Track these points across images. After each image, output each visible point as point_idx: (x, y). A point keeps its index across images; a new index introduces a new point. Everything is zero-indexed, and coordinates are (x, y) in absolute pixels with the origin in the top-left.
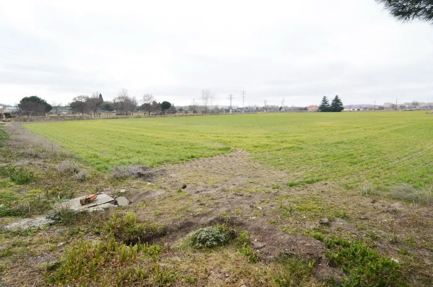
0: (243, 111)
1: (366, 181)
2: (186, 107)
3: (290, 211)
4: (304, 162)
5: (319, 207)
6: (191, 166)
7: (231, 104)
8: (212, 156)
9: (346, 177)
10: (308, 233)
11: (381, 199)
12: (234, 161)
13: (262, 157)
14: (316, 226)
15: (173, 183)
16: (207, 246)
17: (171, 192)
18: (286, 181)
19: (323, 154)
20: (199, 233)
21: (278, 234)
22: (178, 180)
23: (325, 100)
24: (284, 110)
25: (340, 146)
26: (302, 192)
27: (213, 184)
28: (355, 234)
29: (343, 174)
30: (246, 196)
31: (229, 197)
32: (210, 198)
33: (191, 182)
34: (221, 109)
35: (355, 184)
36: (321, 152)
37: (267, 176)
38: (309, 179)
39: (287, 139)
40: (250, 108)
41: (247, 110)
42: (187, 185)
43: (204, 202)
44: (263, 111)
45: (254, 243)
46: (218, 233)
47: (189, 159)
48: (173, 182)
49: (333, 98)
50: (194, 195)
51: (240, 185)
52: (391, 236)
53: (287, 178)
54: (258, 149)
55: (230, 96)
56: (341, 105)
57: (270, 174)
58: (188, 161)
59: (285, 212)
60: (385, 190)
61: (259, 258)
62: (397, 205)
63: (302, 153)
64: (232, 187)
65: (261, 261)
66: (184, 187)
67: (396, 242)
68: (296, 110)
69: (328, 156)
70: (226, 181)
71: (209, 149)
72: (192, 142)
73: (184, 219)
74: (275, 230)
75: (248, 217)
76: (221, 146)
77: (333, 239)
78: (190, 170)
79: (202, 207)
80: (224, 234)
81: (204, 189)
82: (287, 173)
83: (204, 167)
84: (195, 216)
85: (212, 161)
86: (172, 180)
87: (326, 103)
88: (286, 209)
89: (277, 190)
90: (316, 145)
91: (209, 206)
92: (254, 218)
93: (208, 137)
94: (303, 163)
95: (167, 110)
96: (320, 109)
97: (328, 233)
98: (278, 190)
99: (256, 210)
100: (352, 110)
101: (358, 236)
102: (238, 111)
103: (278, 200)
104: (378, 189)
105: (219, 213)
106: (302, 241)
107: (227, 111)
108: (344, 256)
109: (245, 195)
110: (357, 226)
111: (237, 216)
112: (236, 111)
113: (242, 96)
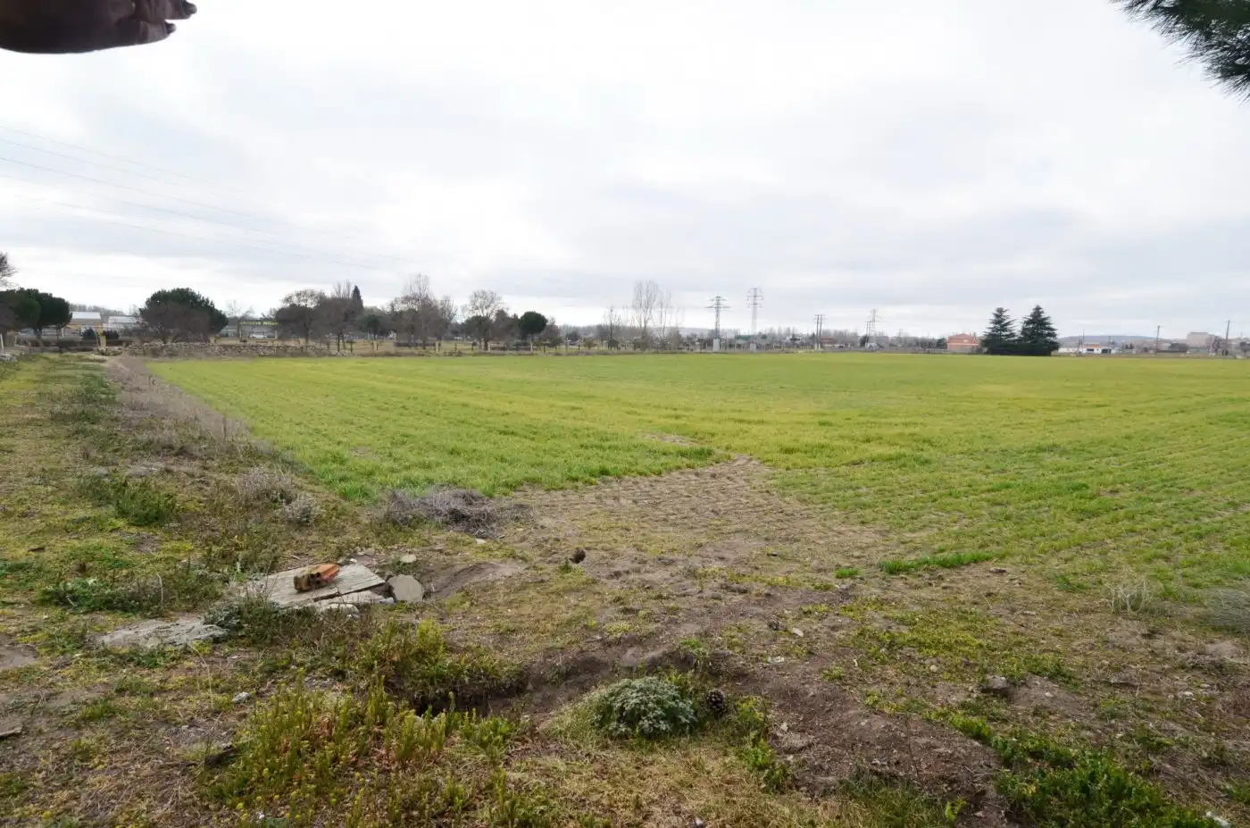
0: (753, 347)
1: (1129, 570)
2: (589, 329)
3: (891, 646)
4: (935, 500)
5: (978, 641)
6: (598, 498)
7: (717, 325)
8: (659, 474)
9: (1065, 554)
10: (944, 715)
11: (1175, 628)
12: (723, 490)
13: (805, 481)
14: (969, 696)
15: (549, 546)
16: (642, 731)
17: (541, 569)
18: (877, 556)
19: (994, 480)
20: (618, 694)
21: (851, 712)
22: (561, 535)
23: (1000, 320)
24: (873, 344)
25: (1049, 459)
26: (924, 593)
27: (662, 553)
28: (1089, 729)
29: (1056, 544)
30: (757, 595)
31: (708, 593)
32: (650, 593)
33: (597, 543)
34: (689, 338)
35: (1094, 578)
36: (987, 475)
37: (821, 538)
38: (949, 555)
39: (885, 431)
40: (773, 337)
41: (764, 343)
42: (587, 552)
43: (635, 606)
44: (812, 347)
45: (779, 734)
46: (674, 698)
47: (593, 479)
48: (546, 541)
49: (1028, 313)
50: (606, 581)
51: (739, 561)
52: (1206, 745)
53: (881, 548)
54: (793, 458)
55: (715, 302)
56: (1049, 335)
57: (830, 533)
58: (591, 484)
59: (873, 650)
60: (1187, 601)
61: (794, 780)
62: (1225, 649)
63: (926, 475)
64: (715, 566)
65: (798, 788)
66: (579, 557)
67: (1223, 763)
68: (910, 345)
69: (1008, 487)
70: (701, 546)
71: (652, 452)
72: (601, 428)
73: (575, 648)
74: (844, 701)
75: (761, 656)
76: (686, 445)
77: (1020, 739)
78: (595, 510)
79: (629, 619)
80: (691, 702)
81: (636, 565)
82: (881, 533)
83: (635, 502)
84: (607, 644)
85: (660, 487)
86: (546, 536)
87: (1003, 328)
88: (879, 640)
89: (849, 582)
90: (970, 453)
91: (650, 617)
92: (781, 659)
93: (650, 418)
94: (929, 505)
95: (536, 337)
96: (985, 346)
97: (1005, 721)
98: (852, 582)
99: (787, 639)
100: (1084, 350)
101: (1099, 737)
102: (737, 344)
103: (851, 610)
104: (1167, 595)
105: (677, 640)
106: (924, 740)
107: (706, 343)
108: (1056, 794)
109: (754, 592)
110: (1096, 706)
111: (731, 652)
112: (731, 346)
113: (751, 301)
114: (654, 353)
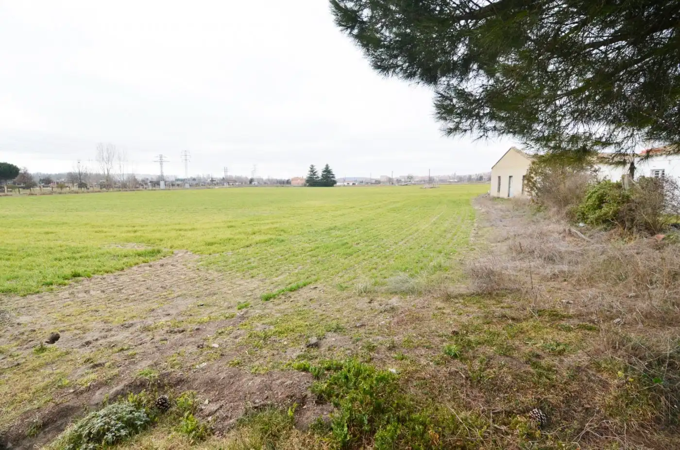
0: (187, 186)
1: (363, 276)
2: (59, 176)
3: (264, 339)
4: (286, 260)
5: (306, 323)
6: (72, 293)
7: (162, 172)
8: (122, 269)
9: (340, 274)
10: (290, 365)
11: (378, 297)
12: (168, 273)
13: (220, 259)
14: (301, 351)
15: (25, 337)
16: (107, 443)
17: (18, 355)
18: (259, 293)
19: (313, 245)
20: (86, 425)
21: (244, 380)
22: (37, 326)
23: (312, 170)
24: (256, 183)
25: (334, 233)
26: (283, 307)
27: (124, 321)
28: (349, 349)
29: (337, 270)
30: (191, 331)
31: (157, 338)
32: (116, 349)
33: (70, 326)
34: (143, 181)
35: (350, 283)
36: (309, 243)
37: (229, 290)
38: (293, 285)
39: (263, 228)
40: (200, 179)
41: (194, 183)
42: (61, 334)
43: (103, 361)
44: (223, 185)
45: (203, 407)
46: (131, 412)
47: (66, 281)
48: (23, 334)
49: (323, 167)
50: (79, 350)
51: (179, 315)
52: (387, 341)
53: (261, 288)
54: (213, 248)
55: (159, 158)
56: (332, 177)
57: (235, 286)
58: (65, 285)
59: (256, 343)
60: (383, 284)
61: (212, 430)
62: (395, 301)
63: (283, 247)
64: (163, 320)
65: (214, 434)
66: (54, 339)
67: (394, 347)
68: (274, 183)
69: (318, 248)
70: (153, 310)
71: (116, 256)
72: (73, 245)
73: (51, 404)
74: (241, 375)
75: (193, 366)
76: (142, 249)
77: (322, 364)
78: (70, 302)
79: (97, 371)
80: (144, 410)
81: (103, 334)
82: (262, 281)
83: (103, 292)
84: (78, 394)
85: (122, 279)
86: (22, 330)
87: (314, 174)
88: (258, 336)
89: (244, 310)
90: (302, 234)
91: (114, 365)
92: (204, 364)
93: (115, 234)
94: (285, 262)
95: (10, 182)
96: (308, 183)
97: (316, 358)
98: (246, 310)
99: (209, 351)
100: (346, 184)
101: (352, 351)
102: (175, 184)
103: (246, 325)
104: (375, 284)
105: (135, 374)
106: (280, 381)
107: (156, 184)
108: (336, 384)
109: (189, 330)
110: (351, 338)
111: (173, 370)
112: (173, 185)
113: (184, 158)
114: (117, 191)
